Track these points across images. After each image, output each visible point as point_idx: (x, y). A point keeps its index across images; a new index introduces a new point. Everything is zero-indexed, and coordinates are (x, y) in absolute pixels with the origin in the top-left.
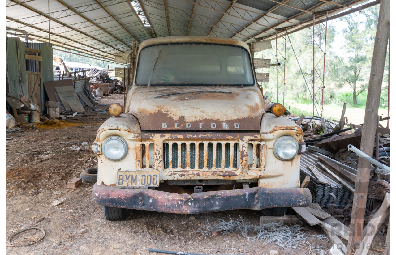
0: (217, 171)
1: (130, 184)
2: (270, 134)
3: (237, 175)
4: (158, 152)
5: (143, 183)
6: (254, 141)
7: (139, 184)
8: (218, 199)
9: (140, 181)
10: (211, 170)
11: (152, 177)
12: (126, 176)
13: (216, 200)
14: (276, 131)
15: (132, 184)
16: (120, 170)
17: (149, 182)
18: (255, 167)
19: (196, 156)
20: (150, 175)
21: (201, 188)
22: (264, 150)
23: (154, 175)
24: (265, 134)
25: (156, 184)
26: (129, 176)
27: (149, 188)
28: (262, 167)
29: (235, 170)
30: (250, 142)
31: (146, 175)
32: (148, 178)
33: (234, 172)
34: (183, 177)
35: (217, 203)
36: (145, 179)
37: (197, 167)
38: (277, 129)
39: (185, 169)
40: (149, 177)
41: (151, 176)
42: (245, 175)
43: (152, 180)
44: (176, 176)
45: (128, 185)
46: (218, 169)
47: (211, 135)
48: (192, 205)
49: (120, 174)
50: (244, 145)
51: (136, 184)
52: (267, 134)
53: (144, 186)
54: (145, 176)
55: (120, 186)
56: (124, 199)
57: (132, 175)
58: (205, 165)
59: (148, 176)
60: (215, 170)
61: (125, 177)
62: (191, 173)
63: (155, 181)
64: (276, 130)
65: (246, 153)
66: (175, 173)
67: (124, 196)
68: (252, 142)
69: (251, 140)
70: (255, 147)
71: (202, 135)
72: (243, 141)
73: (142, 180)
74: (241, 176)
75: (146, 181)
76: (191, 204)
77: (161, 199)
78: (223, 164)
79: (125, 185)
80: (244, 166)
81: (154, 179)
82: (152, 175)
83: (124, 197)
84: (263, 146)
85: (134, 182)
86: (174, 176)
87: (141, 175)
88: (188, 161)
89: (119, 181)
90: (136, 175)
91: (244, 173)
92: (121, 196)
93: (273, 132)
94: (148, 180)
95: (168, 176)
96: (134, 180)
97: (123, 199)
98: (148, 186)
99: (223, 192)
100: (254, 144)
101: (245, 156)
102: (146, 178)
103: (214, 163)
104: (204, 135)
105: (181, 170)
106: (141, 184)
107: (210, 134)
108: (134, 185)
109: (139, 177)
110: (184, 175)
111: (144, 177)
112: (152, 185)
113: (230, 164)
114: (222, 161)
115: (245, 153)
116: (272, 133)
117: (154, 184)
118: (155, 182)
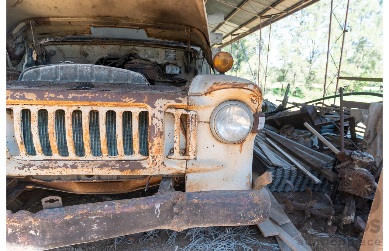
0: (110, 161)
2: (204, 96)
3: (145, 168)
6: (176, 109)
8: (97, 219)
10: (99, 158)
13: (93, 221)
14: (216, 92)
18: (178, 154)
19: (67, 133)
21: (58, 200)
22: (193, 125)
24: (196, 97)
28: (190, 154)
29: (144, 159)
30: (169, 110)
33: (142, 162)
34: (45, 170)
35: (95, 227)
37: (72, 155)
38: (218, 87)
39: (52, 158)
42: (160, 168)
44: (31, 169)
46: (112, 158)
47: (93, 95)
48: (38, 234)
50: (155, 116)
52: (200, 97)
58: (87, 150)
60: (108, 159)
62: (61, 163)
64: (215, 90)
65: (159, 129)
68: (173, 111)
69: (171, 107)
70: (178, 120)
71: (75, 95)
72: (154, 107)
74: (152, 170)
76: (36, 232)
78: (120, 148)
80: (156, 152)
84: (192, 118)
86: (29, 170)
88: (54, 143)
91: (158, 165)
93: (210, 93)
95: (17, 169)
99: (106, 206)
100: (177, 114)
101: (156, 136)
103: (104, 146)
104: (79, 95)
105: (44, 158)
107: (92, 93)
110: (48, 168)
113: (134, 149)
114: (118, 143)
115: (156, 130)
116: (208, 96)
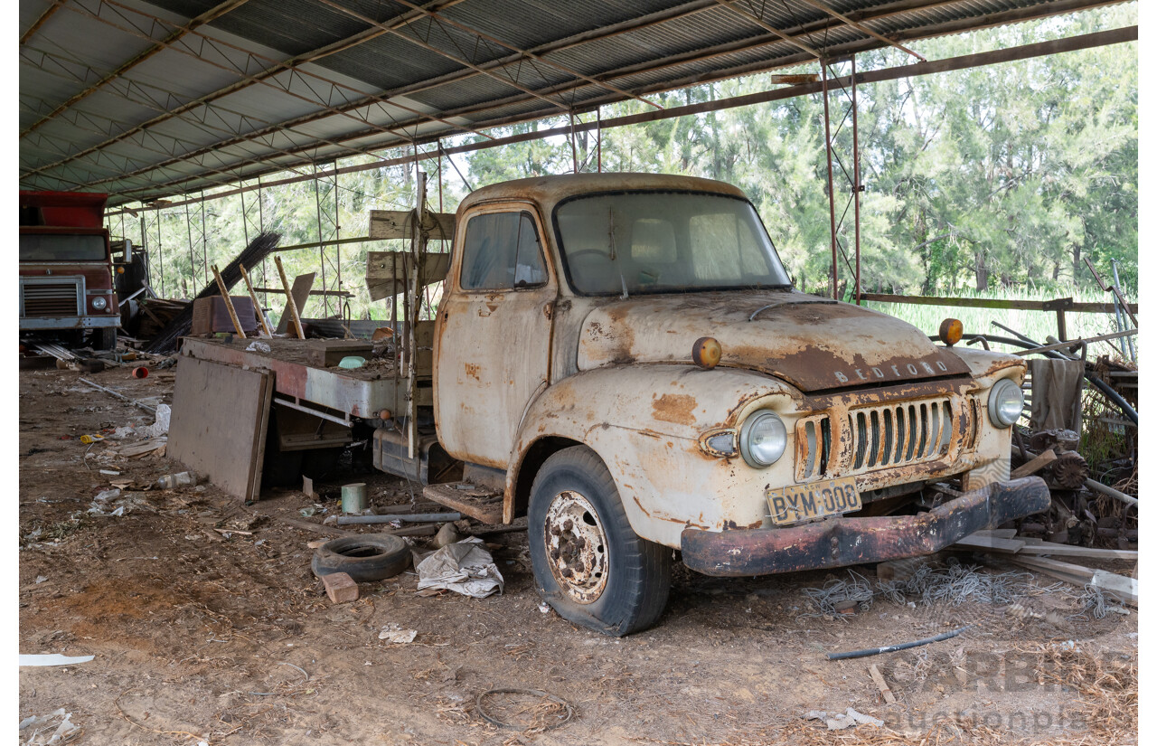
0: (918, 464)
1: (802, 514)
2: (985, 377)
3: (947, 467)
4: (847, 434)
5: (830, 506)
7: (822, 511)
8: (961, 515)
9: (823, 504)
10: (910, 462)
11: (845, 491)
12: (789, 497)
15: (807, 514)
16: (767, 487)
17: (842, 504)
18: (966, 447)
19: (893, 436)
20: (838, 488)
22: (979, 410)
23: (847, 487)
24: (977, 380)
25: (856, 503)
26: (796, 496)
27: (847, 515)
28: (976, 445)
29: (941, 458)
31: (832, 489)
32: (836, 494)
33: (942, 461)
34: (875, 483)
35: (960, 524)
36: (831, 497)
37: (892, 461)
38: (1001, 366)
39: (875, 468)
40: (838, 492)
41: (841, 489)
43: (846, 498)
45: (799, 518)
46: (919, 460)
48: (935, 534)
49: (774, 496)
51: (816, 512)
52: (982, 378)
53: (833, 512)
54: (829, 491)
55: (783, 522)
56: (805, 548)
57: (802, 495)
58: (905, 452)
59: (835, 490)
60: (916, 462)
61: (787, 501)
63: (852, 498)
64: (999, 370)
65: (969, 418)
66: (861, 477)
67: (804, 542)
72: (960, 395)
73: (825, 501)
74: (952, 468)
75: (835, 502)
76: (934, 532)
77: (881, 532)
79: (792, 518)
81: (849, 495)
82: (843, 486)
83: (804, 545)
84: (977, 403)
85: (810, 509)
87: (820, 491)
88: (881, 448)
89: (778, 513)
90: (811, 493)
92: (798, 543)
93: (992, 373)
94: (837, 499)
96: (810, 504)
97: (801, 549)
98: (843, 512)
99: (964, 501)
101: (968, 426)
102: (833, 494)
103: (917, 446)
106: (825, 510)
108: (812, 515)
109: (818, 496)
111: (827, 493)
112: (849, 509)
113: (936, 447)
114: (928, 441)
115: (967, 419)
116: (989, 377)
117: (852, 506)
118: (853, 502)
